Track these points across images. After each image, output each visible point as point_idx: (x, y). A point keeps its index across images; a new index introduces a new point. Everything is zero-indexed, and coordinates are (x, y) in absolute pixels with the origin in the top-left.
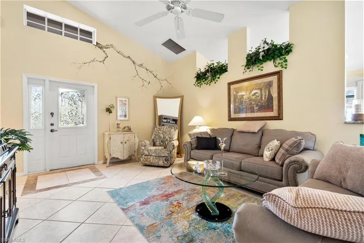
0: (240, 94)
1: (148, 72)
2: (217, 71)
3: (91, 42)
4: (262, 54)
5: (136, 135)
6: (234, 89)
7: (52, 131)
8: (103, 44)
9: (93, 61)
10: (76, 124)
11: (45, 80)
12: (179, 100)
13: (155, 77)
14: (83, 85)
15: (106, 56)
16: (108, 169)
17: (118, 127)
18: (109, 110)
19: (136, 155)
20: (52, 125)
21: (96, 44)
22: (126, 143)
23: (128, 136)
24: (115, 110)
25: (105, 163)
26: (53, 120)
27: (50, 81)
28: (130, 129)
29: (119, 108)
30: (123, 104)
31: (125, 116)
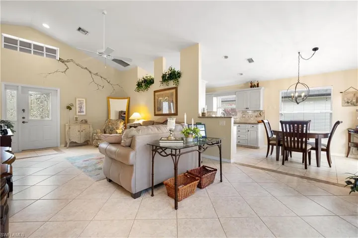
0: (160, 99)
1: (103, 79)
2: (148, 82)
3: (55, 57)
4: (168, 75)
5: (91, 126)
6: (157, 95)
7: (23, 122)
8: (65, 59)
9: (57, 72)
10: (42, 117)
11: (18, 86)
12: (126, 101)
13: (109, 82)
14: (49, 90)
15: (66, 68)
16: (68, 150)
17: (76, 120)
18: (69, 108)
19: (91, 140)
20: (23, 118)
21: (58, 59)
22: (82, 131)
23: (84, 126)
24: (74, 108)
25: (66, 146)
26: (24, 115)
27: (22, 87)
28: (87, 122)
29: (78, 106)
30: (81, 103)
31: (83, 112)
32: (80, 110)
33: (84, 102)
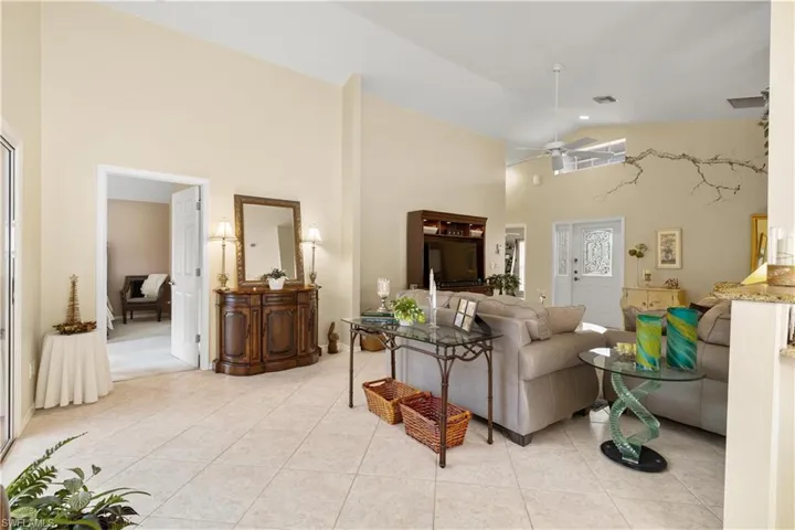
8: (635, 155)
9: (621, 185)
11: (569, 225)
13: (759, 171)
15: (639, 171)
18: (635, 253)
20: (575, 272)
21: (624, 160)
24: (651, 253)
27: (574, 225)
28: (677, 285)
29: (660, 248)
30: (668, 241)
31: (673, 261)
32: (667, 257)
33: (677, 238)
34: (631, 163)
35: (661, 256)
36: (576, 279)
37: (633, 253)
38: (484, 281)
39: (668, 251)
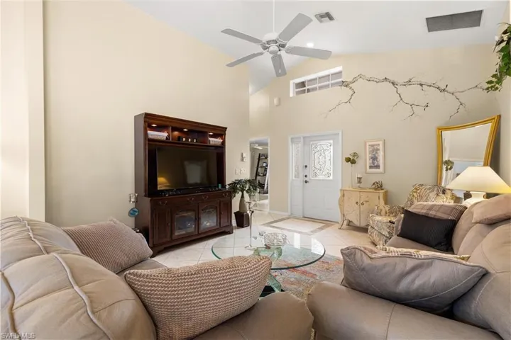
1: (425, 87)
5: (381, 195)
8: (350, 79)
9: (339, 105)
11: (300, 137)
13: (443, 90)
14: (329, 135)
15: (352, 92)
17: (359, 182)
18: (350, 160)
20: (306, 176)
21: (342, 84)
22: (363, 204)
23: (367, 195)
24: (362, 159)
26: (307, 172)
27: (304, 138)
28: (381, 187)
29: (368, 156)
30: (375, 150)
31: (378, 167)
32: (373, 163)
33: (381, 147)
34: (346, 86)
35: (369, 162)
36: (306, 182)
37: (348, 160)
38: (224, 186)
39: (374, 158)
